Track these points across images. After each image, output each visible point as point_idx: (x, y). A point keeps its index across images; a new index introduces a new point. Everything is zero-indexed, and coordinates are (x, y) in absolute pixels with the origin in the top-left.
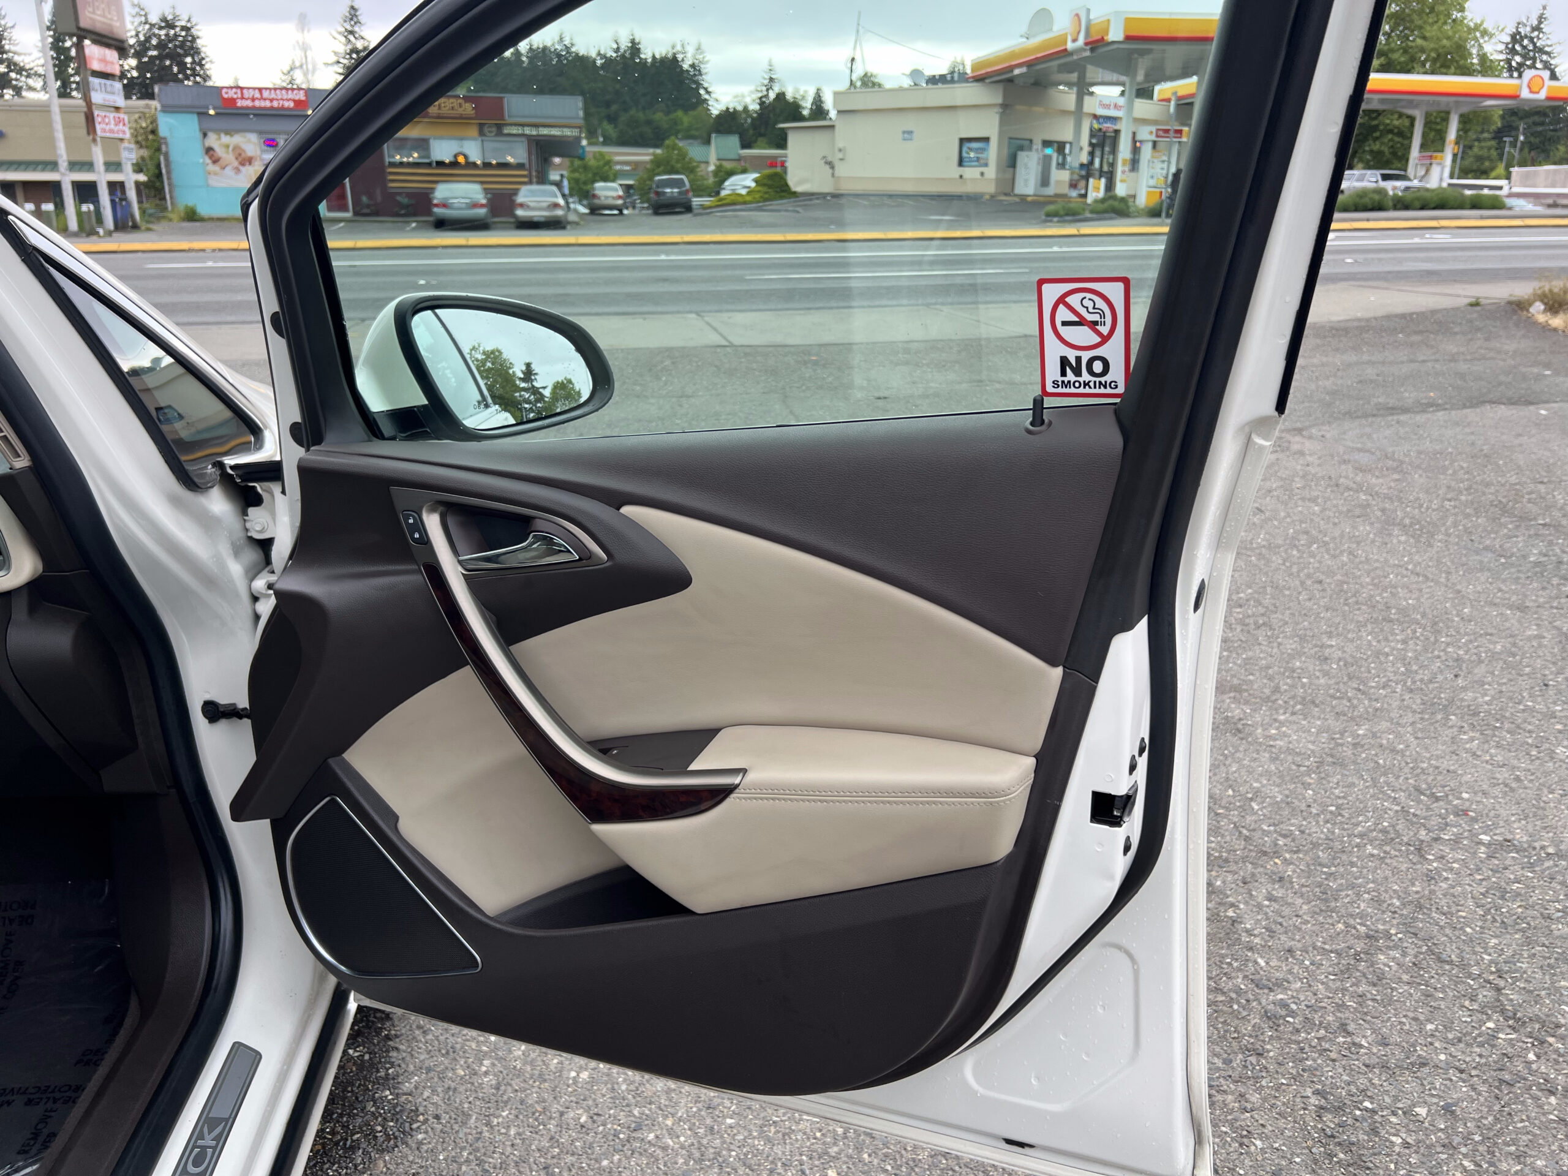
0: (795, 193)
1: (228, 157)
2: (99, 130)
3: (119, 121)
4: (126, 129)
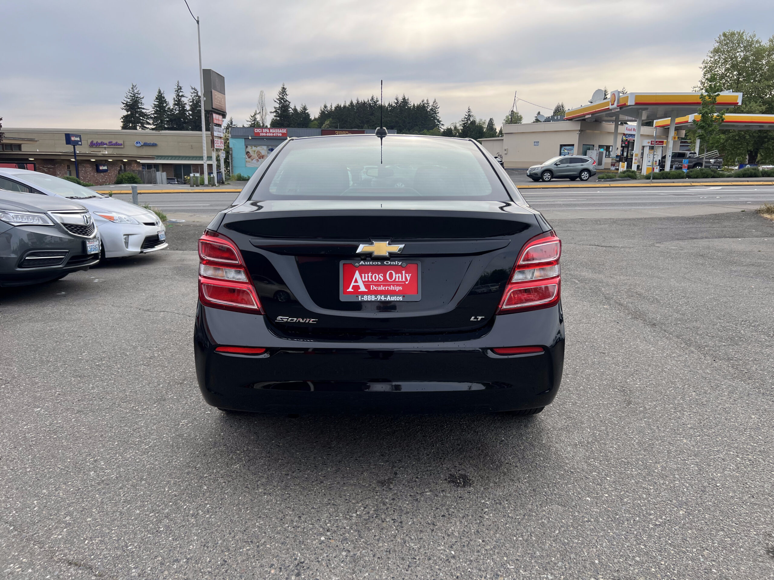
1: (254, 155)
2: (215, 146)
3: (221, 143)
4: (223, 145)
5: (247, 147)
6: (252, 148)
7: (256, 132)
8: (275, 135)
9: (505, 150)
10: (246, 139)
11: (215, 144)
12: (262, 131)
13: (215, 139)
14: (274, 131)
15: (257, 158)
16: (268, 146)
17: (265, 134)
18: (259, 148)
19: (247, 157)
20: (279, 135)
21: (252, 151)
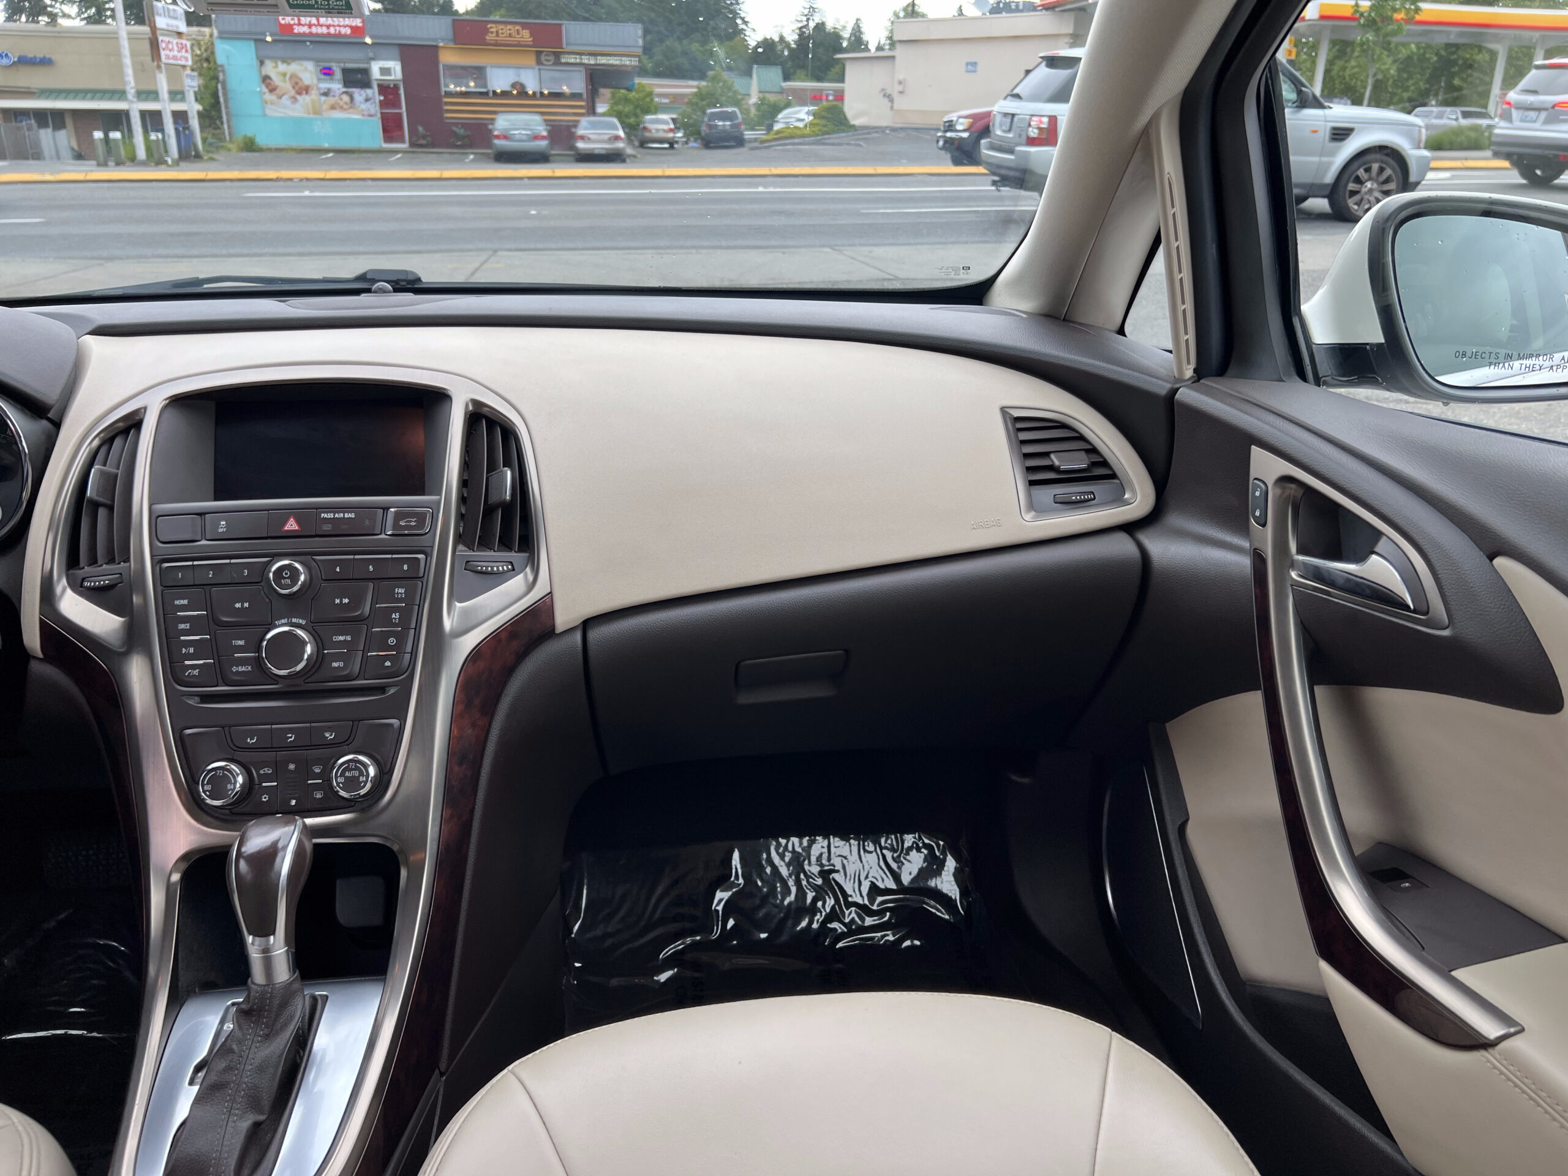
0: (854, 126)
1: (286, 86)
2: (163, 57)
3: (182, 47)
4: (189, 56)
5: (262, 63)
6: (276, 66)
7: (283, 22)
8: (332, 30)
9: (900, 83)
10: (260, 41)
11: (163, 53)
12: (299, 20)
13: (160, 38)
14: (332, 23)
15: (293, 93)
16: (317, 61)
17: (305, 29)
18: (294, 67)
19: (265, 90)
20: (343, 31)
21: (278, 73)
